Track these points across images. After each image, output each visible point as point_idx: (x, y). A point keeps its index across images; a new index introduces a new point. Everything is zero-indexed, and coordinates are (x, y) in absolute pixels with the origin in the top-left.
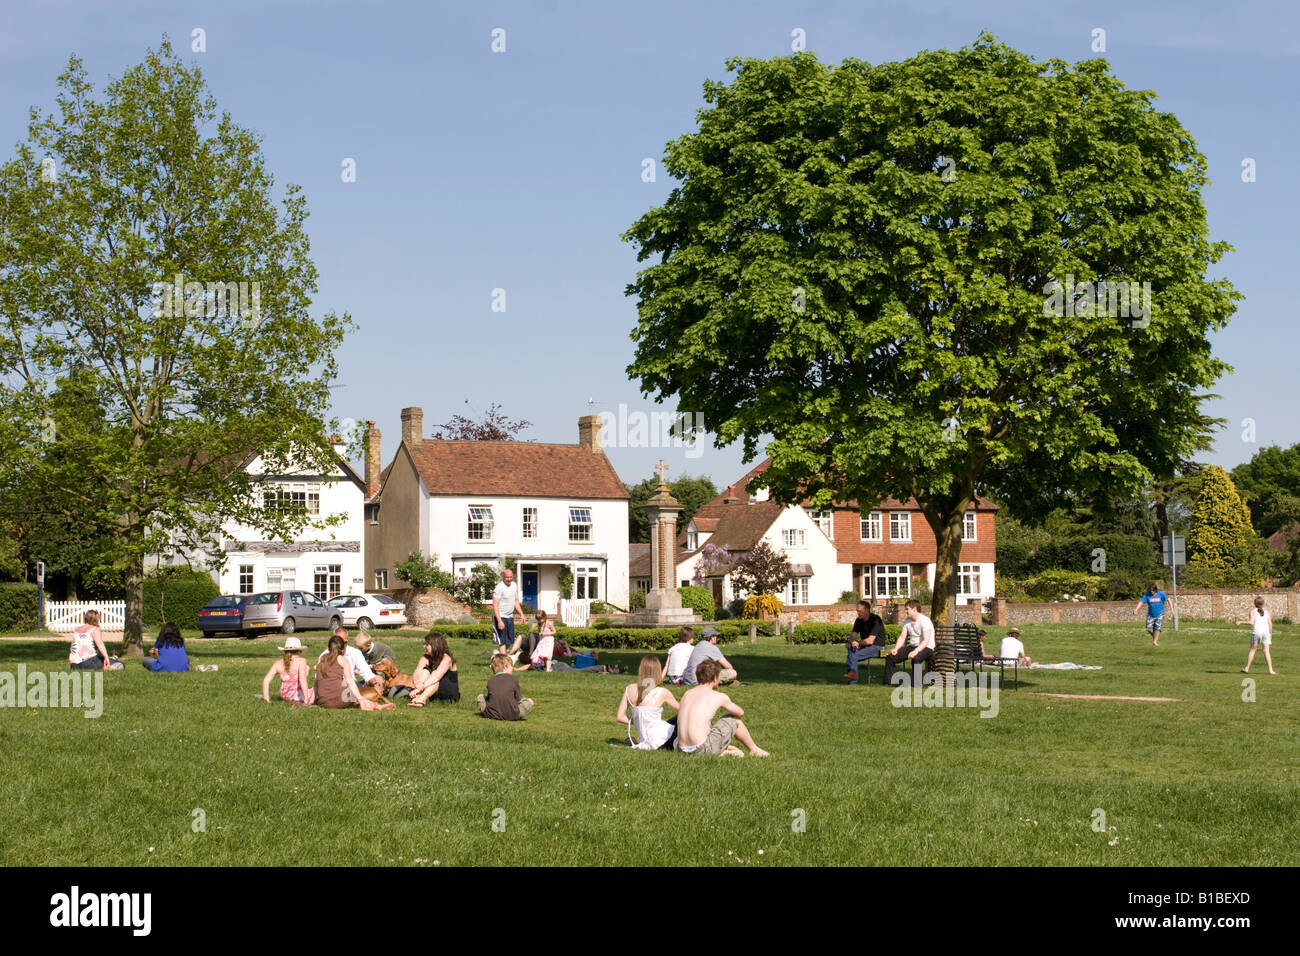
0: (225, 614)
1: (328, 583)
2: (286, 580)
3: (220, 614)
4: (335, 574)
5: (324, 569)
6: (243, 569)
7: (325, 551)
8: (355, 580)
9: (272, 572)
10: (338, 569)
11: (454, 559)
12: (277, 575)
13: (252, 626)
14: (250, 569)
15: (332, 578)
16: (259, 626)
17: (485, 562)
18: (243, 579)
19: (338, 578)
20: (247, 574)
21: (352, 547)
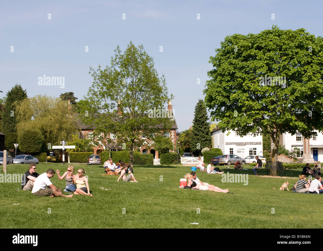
0: (217, 160)
1: (253, 153)
2: (242, 152)
3: (216, 160)
4: (255, 150)
5: (252, 149)
6: (230, 149)
7: (252, 144)
8: (260, 152)
9: (238, 150)
10: (256, 149)
11: (292, 146)
12: (240, 151)
13: (220, 163)
14: (232, 149)
15: (254, 151)
16: (222, 163)
17: (297, 147)
18: (230, 152)
19: (256, 151)
20: (231, 150)
21: (259, 143)
